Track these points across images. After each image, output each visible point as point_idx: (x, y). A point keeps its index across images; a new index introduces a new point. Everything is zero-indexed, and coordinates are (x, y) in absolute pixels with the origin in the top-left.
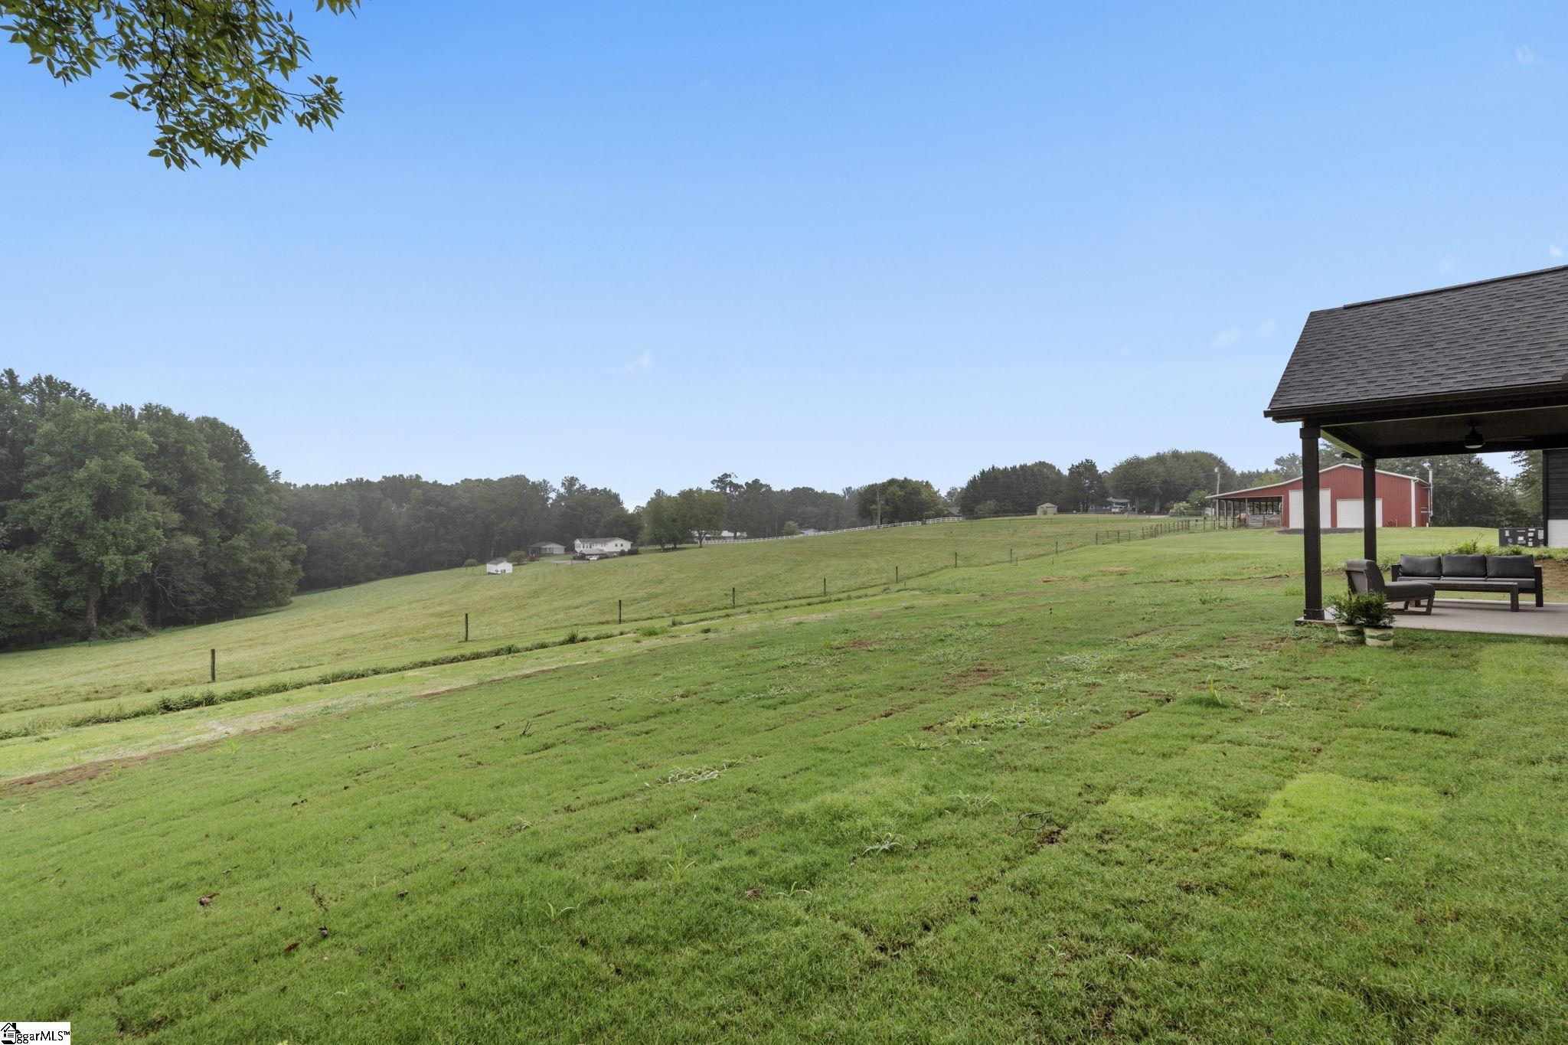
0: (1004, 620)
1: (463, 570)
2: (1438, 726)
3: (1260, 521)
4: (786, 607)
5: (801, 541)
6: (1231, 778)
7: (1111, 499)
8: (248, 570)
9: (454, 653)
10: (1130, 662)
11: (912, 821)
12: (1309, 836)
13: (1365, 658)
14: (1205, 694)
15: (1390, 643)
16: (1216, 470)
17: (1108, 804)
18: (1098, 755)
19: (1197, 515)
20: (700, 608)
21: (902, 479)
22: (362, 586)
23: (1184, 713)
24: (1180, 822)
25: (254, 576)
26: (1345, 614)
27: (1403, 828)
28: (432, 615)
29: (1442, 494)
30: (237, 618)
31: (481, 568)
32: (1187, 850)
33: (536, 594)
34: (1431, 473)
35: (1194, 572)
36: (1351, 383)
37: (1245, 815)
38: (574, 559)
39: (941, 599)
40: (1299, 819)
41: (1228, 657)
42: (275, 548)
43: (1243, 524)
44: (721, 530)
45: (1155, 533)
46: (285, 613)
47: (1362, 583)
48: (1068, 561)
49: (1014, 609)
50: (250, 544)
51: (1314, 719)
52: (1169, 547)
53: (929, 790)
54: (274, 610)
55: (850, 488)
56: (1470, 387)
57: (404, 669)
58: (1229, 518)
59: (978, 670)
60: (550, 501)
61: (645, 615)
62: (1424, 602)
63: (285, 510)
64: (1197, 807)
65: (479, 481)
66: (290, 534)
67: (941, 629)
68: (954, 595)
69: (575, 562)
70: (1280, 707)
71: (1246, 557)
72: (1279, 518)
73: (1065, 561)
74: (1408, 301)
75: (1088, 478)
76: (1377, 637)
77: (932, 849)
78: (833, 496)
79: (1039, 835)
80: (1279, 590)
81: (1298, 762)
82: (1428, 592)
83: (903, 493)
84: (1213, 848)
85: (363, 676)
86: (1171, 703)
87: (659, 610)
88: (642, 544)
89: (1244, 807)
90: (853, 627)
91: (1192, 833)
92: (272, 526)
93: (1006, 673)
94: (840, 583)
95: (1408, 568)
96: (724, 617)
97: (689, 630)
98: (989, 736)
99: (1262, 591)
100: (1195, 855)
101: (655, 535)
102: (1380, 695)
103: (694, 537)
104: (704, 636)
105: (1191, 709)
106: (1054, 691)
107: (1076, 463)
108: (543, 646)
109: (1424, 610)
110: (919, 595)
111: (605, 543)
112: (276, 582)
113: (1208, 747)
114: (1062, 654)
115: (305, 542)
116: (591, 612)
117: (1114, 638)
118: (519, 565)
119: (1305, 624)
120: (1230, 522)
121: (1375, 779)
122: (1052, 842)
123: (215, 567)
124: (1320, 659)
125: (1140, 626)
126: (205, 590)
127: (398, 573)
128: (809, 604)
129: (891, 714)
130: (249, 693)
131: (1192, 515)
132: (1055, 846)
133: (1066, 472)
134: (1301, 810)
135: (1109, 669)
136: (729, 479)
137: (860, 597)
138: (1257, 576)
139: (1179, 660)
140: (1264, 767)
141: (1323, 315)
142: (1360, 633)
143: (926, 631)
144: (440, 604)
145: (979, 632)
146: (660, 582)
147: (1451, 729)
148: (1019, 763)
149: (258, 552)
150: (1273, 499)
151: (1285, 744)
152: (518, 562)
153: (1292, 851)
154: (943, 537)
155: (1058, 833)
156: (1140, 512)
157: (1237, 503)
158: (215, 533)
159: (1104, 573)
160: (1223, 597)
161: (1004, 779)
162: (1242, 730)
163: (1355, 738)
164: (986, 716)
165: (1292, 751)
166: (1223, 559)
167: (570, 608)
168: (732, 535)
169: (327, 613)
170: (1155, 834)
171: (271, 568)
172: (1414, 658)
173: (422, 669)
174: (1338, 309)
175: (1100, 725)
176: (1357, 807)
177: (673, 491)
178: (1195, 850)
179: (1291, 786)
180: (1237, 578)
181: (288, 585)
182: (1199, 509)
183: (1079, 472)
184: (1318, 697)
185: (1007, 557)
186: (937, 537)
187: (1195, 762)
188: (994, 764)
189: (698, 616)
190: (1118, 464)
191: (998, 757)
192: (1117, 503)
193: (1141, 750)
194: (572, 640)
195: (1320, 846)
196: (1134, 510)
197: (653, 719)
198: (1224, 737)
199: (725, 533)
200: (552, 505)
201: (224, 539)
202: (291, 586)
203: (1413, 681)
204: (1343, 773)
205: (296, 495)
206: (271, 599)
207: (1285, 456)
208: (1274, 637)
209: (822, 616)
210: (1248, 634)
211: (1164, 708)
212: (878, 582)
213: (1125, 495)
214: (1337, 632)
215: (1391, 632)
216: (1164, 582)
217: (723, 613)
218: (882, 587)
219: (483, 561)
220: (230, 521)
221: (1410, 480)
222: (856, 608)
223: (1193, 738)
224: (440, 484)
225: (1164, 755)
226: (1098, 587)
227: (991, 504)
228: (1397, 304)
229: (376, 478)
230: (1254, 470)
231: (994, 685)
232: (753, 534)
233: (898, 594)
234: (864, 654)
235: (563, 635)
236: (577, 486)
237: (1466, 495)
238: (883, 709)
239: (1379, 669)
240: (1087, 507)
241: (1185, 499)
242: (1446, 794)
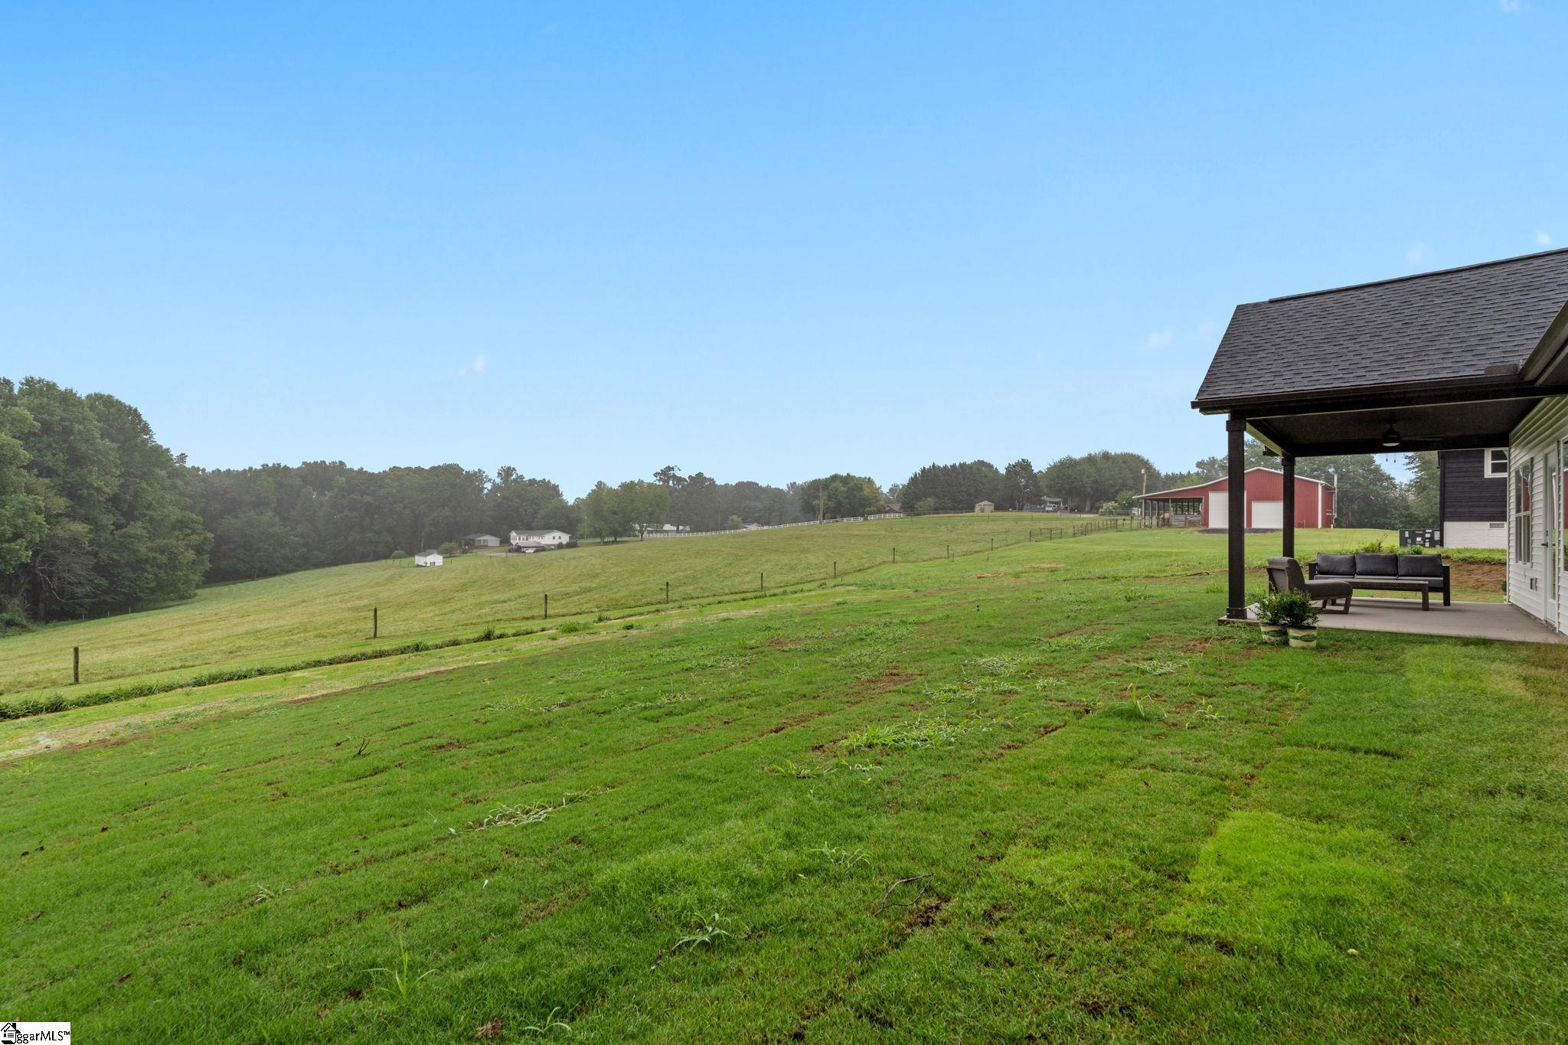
0: (931, 617)
1: (390, 562)
2: (1379, 745)
3: (1181, 521)
4: (719, 602)
5: (743, 536)
6: (1154, 820)
7: (1045, 498)
8: (147, 560)
9: (354, 651)
10: (1051, 665)
11: (754, 890)
12: (1250, 914)
13: (1290, 661)
14: (1126, 704)
15: (1313, 644)
16: (1143, 471)
17: (1003, 861)
18: (1001, 787)
19: (1124, 515)
20: (631, 602)
21: (845, 474)
22: (277, 578)
23: (1104, 728)
24: (1090, 890)
25: (153, 566)
26: (1269, 613)
27: (1366, 899)
28: (349, 609)
29: (1345, 498)
30: (132, 612)
31: (408, 560)
32: (1097, 937)
33: (464, 587)
34: (1336, 477)
35: (1121, 569)
36: (1278, 374)
37: (1170, 877)
38: (510, 551)
39: (875, 595)
40: (1236, 883)
41: (1151, 659)
42: (177, 537)
43: (1166, 523)
44: (663, 524)
45: (1085, 531)
46: (188, 606)
47: (1283, 580)
48: (1003, 557)
49: (942, 606)
50: (149, 532)
51: (1243, 736)
52: (1099, 544)
53: (791, 841)
54: (176, 603)
55: (795, 483)
56: (1395, 380)
57: (294, 669)
58: (1154, 518)
59: (891, 674)
60: (486, 491)
61: (574, 610)
62: (1342, 601)
63: (190, 496)
64: (1111, 866)
65: (410, 469)
66: (194, 522)
67: (864, 627)
68: (888, 591)
69: (510, 554)
70: (1206, 720)
71: (1169, 555)
72: (1200, 518)
73: (1001, 557)
74: (1332, 295)
75: (1023, 477)
76: (1301, 638)
77: (768, 939)
78: (778, 492)
79: (911, 913)
80: (1201, 586)
81: (1229, 794)
82: (1345, 591)
83: (846, 489)
84: (1130, 933)
85: (245, 677)
86: (1091, 714)
87: (589, 605)
88: (582, 537)
89: (1170, 865)
90: (776, 624)
91: (1104, 908)
92: (175, 513)
93: (919, 678)
94: (778, 578)
95: (1324, 566)
96: (654, 612)
97: (612, 626)
98: (884, 759)
99: (1184, 588)
100: (1106, 945)
101: (595, 528)
102: (1310, 704)
103: (634, 530)
104: (624, 632)
105: (1111, 723)
106: (965, 700)
107: (1013, 463)
108: (455, 643)
109: (1342, 608)
110: (854, 590)
111: (542, 535)
112: (179, 573)
113: (1128, 773)
114: (981, 656)
115: (213, 530)
116: (518, 606)
117: (1038, 637)
118: (450, 557)
119: (1228, 623)
120: (1155, 521)
121: (1319, 819)
122: (926, 924)
123: (108, 556)
124: (1246, 662)
125: (1065, 625)
126: (96, 581)
127: (318, 565)
128: (744, 600)
129: (782, 729)
130: (106, 698)
131: (1120, 514)
132: (929, 930)
133: (1003, 471)
134: (1238, 869)
135: (1027, 673)
136: (672, 472)
137: (796, 592)
138: (1179, 573)
139: (1101, 663)
140: (1192, 802)
141: (1249, 309)
142: (1283, 633)
143: (848, 629)
144: (360, 598)
145: (902, 631)
146: (596, 576)
147: (1393, 749)
148: (908, 799)
149: (157, 540)
150: (1194, 500)
151: (1214, 769)
152: (448, 554)
153: (1230, 939)
154: (883, 533)
155: (937, 908)
156: (1072, 511)
157: (1161, 504)
158: (107, 520)
159: (1036, 570)
160: (1148, 594)
161: (884, 823)
162: (1164, 751)
163: (1290, 761)
164: (886, 733)
165: (1222, 779)
166: (1148, 556)
167: (497, 602)
168: (675, 528)
169: (233, 606)
170: (1058, 910)
171: (173, 558)
172: (1339, 660)
173: (314, 669)
174: (1264, 303)
175: (1011, 744)
176: (1305, 865)
177: (614, 484)
178: (1108, 937)
179: (1225, 828)
180: (1160, 575)
181: (191, 577)
182: (1126, 508)
183: (1015, 472)
184: (1246, 707)
185: (944, 554)
186: (878, 533)
187: (1112, 795)
188: (879, 799)
189: (627, 612)
190: (1052, 464)
191: (886, 788)
192: (1051, 502)
193: (1052, 779)
194: (488, 637)
195: (1267, 930)
196: (1066, 508)
197: (517, 735)
198: (1146, 760)
199: (667, 527)
200: (487, 495)
201: (119, 527)
202: (197, 578)
203: (1342, 687)
204: (1282, 811)
205: (204, 481)
206: (172, 592)
207: (1206, 459)
208: (1197, 637)
209: (752, 612)
210: (1172, 633)
211: (1082, 721)
212: (817, 577)
213: (1058, 494)
214: (1260, 632)
215: (1314, 633)
216: (1092, 579)
217: (653, 608)
218: (819, 583)
219: (411, 553)
220: (125, 507)
221: (1317, 483)
222: (788, 604)
223: (1112, 761)
224: (366, 472)
225: (1078, 785)
226: (1029, 582)
227: (931, 501)
228: (1322, 299)
229: (295, 464)
230: (1177, 472)
231: (904, 692)
232: (696, 529)
233: (833, 590)
234: (778, 655)
235: (480, 631)
236: (514, 477)
237: (1365, 498)
238: (775, 723)
239: (1306, 673)
240: (1023, 505)
241: (1113, 499)
242: (1403, 839)
